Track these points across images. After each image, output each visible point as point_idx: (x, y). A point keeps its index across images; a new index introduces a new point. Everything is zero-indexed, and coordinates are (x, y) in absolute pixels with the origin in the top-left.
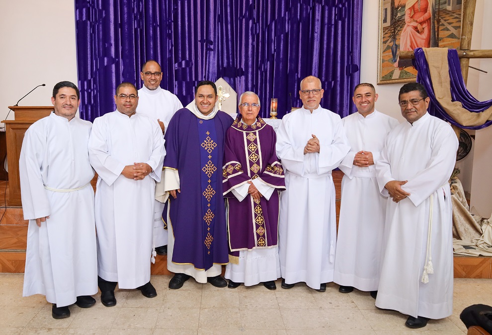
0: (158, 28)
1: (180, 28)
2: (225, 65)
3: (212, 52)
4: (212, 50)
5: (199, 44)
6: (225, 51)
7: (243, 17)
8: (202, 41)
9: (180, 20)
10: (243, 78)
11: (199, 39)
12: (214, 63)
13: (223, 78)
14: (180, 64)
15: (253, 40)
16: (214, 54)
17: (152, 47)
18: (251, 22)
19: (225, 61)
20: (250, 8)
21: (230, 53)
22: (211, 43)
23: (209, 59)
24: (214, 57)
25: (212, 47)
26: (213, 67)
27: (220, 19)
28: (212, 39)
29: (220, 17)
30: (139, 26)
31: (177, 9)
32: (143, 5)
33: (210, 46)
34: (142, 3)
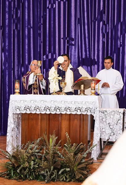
0: (32, 29)
1: (48, 29)
2: (84, 57)
3: (73, 47)
4: (73, 45)
5: (62, 41)
6: (83, 46)
7: (96, 20)
8: (64, 38)
9: (48, 23)
10: (96, 66)
11: (62, 36)
12: (75, 55)
13: (82, 66)
14: (47, 57)
15: (103, 37)
16: (75, 48)
17: (27, 43)
18: (101, 23)
19: (84, 53)
20: (101, 13)
21: (87, 47)
22: (73, 40)
23: (71, 52)
24: (75, 50)
25: (73, 43)
26: (75, 58)
27: (79, 21)
28: (73, 37)
29: (80, 20)
30: (16, 27)
31: (46, 15)
32: (20, 13)
33: (71, 42)
34: (20, 11)
